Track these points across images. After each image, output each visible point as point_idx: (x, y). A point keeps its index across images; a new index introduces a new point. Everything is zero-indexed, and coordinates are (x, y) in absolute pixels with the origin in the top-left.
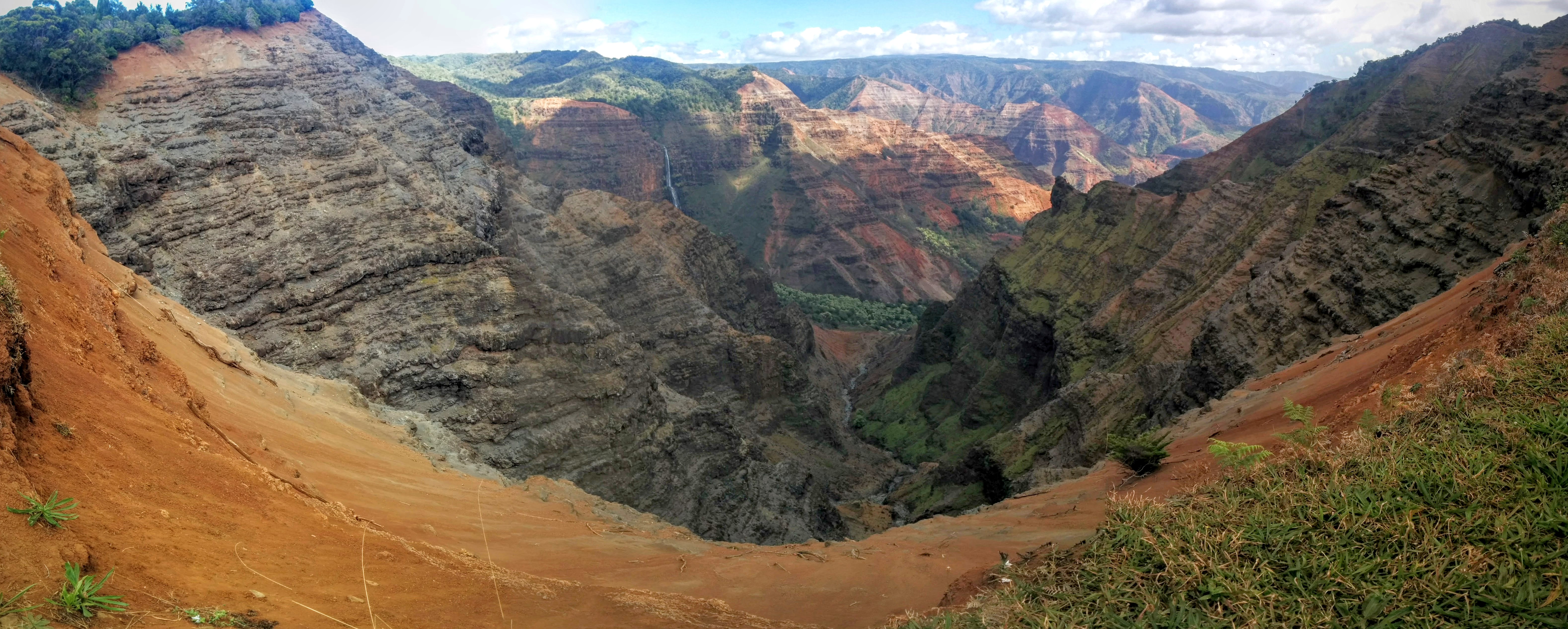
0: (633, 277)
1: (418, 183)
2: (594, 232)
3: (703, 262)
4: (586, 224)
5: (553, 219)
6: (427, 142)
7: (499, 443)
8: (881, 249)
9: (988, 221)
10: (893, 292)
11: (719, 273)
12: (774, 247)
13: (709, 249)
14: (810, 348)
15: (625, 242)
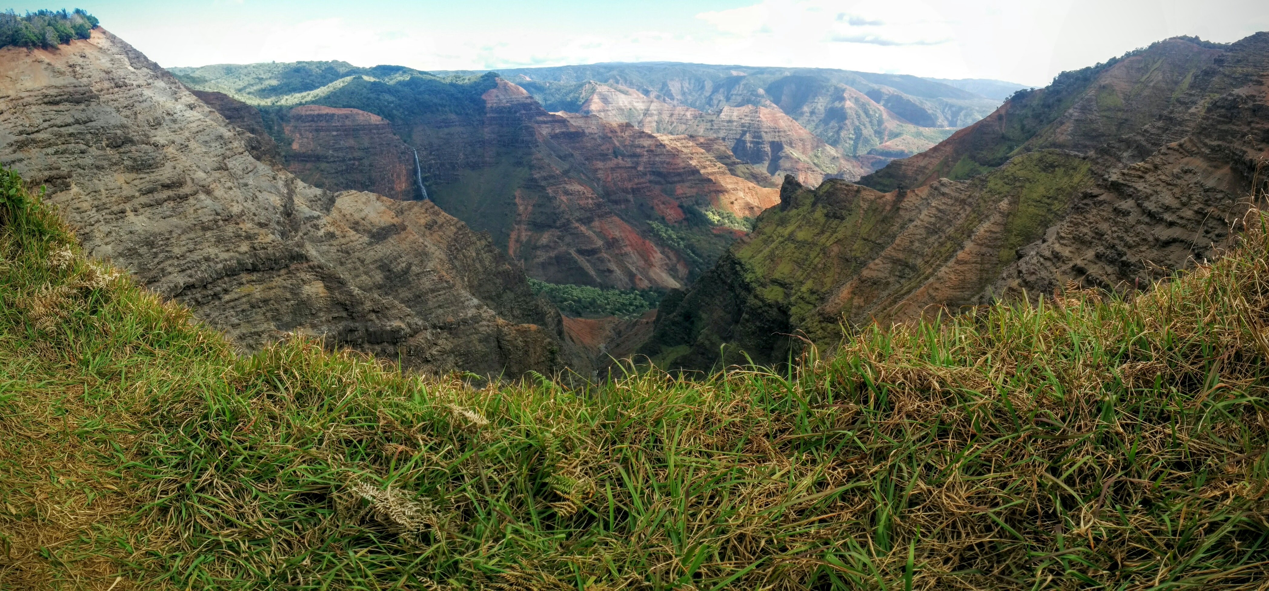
0: (405, 272)
1: (220, 192)
2: (365, 230)
3: (464, 256)
4: (358, 223)
5: (328, 219)
6: (220, 151)
8: (615, 241)
9: (710, 215)
10: (627, 280)
11: (478, 265)
12: (518, 241)
13: (468, 244)
14: (560, 334)
15: (393, 240)
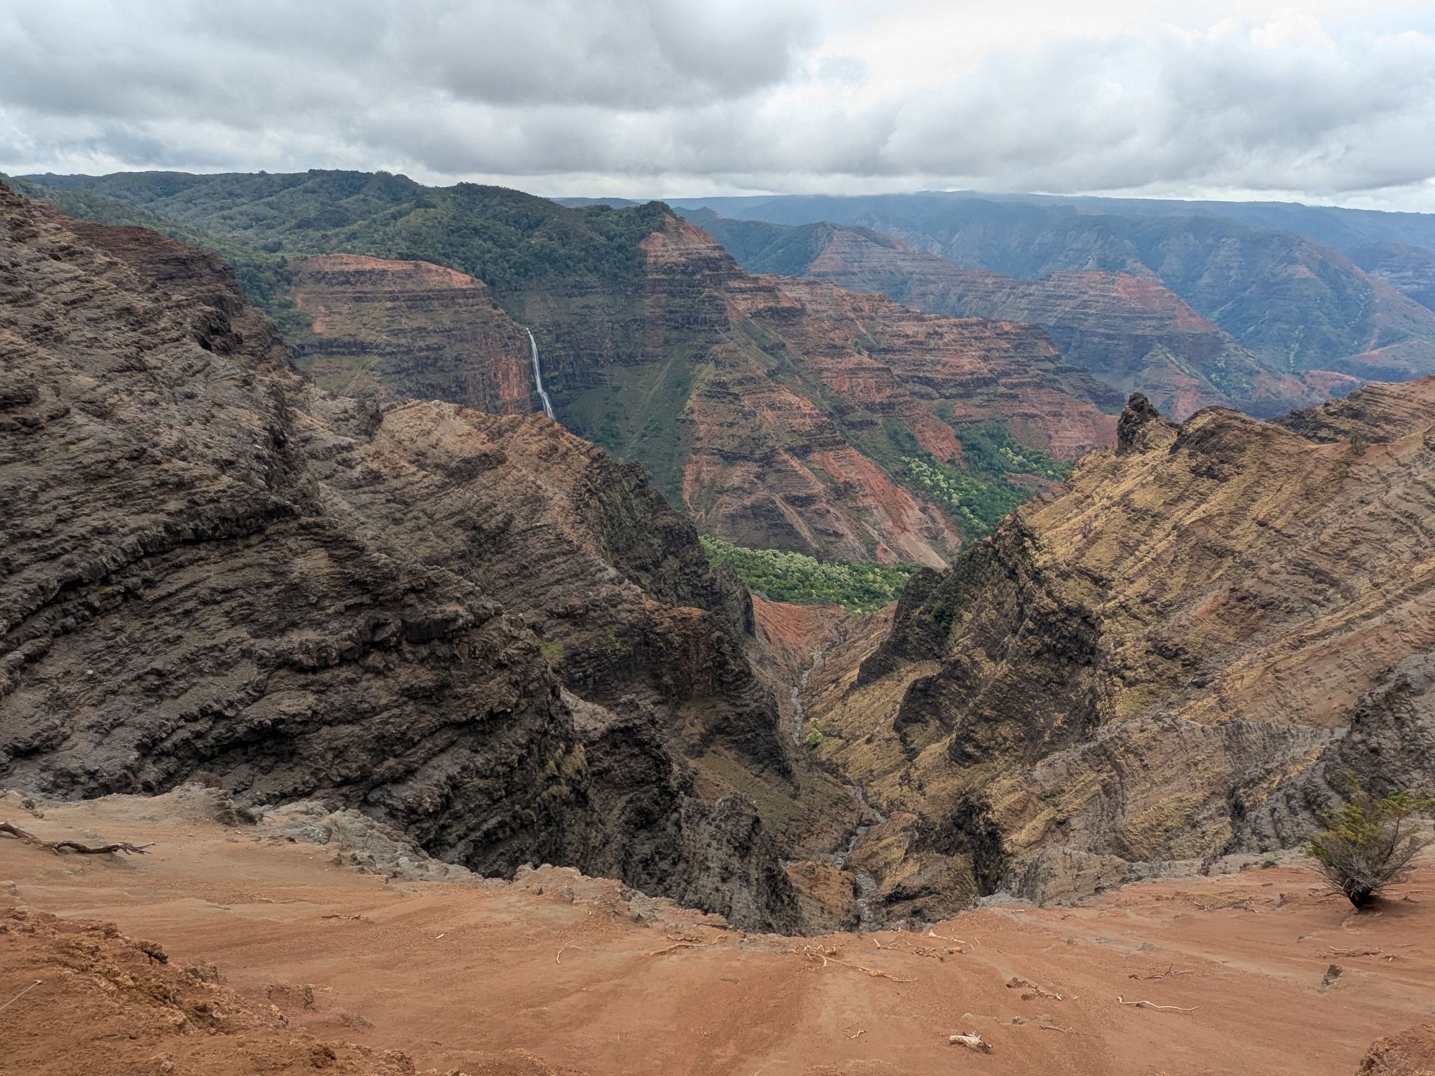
2: (437, 466)
3: (601, 501)
4: (423, 454)
5: (371, 449)
8: (849, 486)
11: (624, 517)
12: (697, 480)
13: (609, 483)
14: (749, 626)
15: (485, 478)
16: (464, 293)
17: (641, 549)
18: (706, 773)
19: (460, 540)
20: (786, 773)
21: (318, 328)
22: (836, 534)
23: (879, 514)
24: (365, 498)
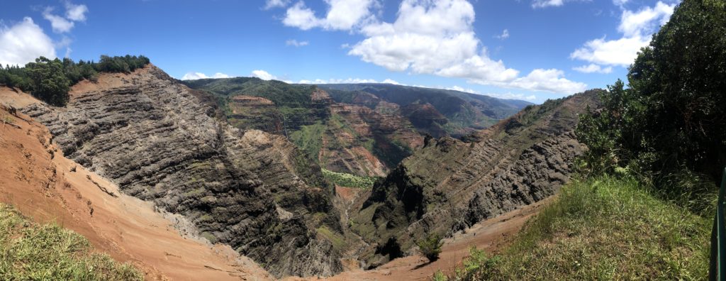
0: (270, 163)
1: (190, 128)
3: (296, 159)
6: (194, 113)
7: (222, 231)
8: (361, 156)
9: (401, 147)
10: (365, 172)
11: (302, 163)
12: (322, 155)
13: (299, 154)
14: (335, 193)
15: (267, 150)
16: (269, 105)
17: (306, 172)
18: (319, 233)
19: (259, 164)
20: (342, 233)
21: (234, 112)
22: (358, 169)
23: (369, 163)
24: (238, 152)
